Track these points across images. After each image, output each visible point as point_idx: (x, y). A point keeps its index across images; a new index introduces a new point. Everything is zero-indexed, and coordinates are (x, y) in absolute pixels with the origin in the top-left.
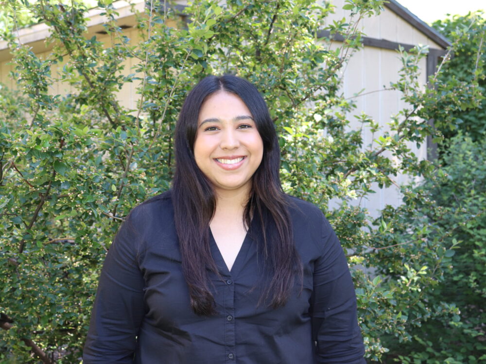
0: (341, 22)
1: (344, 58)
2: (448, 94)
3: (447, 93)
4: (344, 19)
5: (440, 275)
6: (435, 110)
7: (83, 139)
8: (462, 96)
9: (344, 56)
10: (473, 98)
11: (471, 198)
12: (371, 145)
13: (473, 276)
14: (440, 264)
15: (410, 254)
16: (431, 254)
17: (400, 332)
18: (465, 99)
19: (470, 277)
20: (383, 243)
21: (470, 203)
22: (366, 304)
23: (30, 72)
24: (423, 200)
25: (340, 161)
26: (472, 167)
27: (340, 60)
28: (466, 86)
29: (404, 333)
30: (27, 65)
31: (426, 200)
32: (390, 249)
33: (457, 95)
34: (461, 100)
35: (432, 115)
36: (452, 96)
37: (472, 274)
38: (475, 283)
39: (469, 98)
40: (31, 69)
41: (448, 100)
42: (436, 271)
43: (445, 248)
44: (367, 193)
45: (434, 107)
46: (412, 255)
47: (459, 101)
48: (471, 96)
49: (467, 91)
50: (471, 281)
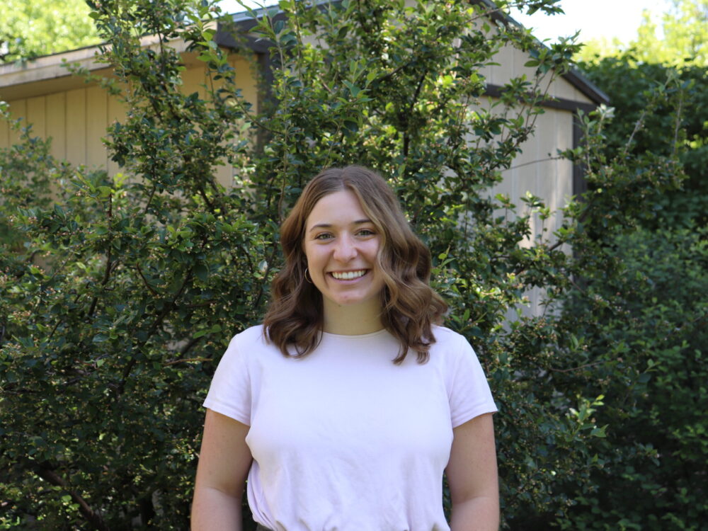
0: (520, 80)
1: (530, 128)
2: (645, 173)
3: (643, 172)
4: (524, 76)
5: (632, 406)
6: (627, 192)
7: (232, 237)
8: (660, 175)
9: (529, 126)
10: (675, 178)
11: (652, 308)
12: (540, 236)
13: (655, 411)
14: (633, 391)
15: (597, 378)
16: (623, 379)
17: (583, 480)
18: (665, 179)
19: (651, 412)
20: (560, 364)
21: (650, 315)
22: (570, 443)
23: (147, 146)
24: (614, 309)
25: (502, 256)
26: (650, 266)
27: (525, 130)
28: (666, 161)
29: (589, 481)
30: (143, 136)
31: (619, 309)
32: (570, 372)
33: (655, 175)
34: (660, 180)
35: (623, 199)
36: (649, 175)
37: (654, 408)
38: (658, 421)
39: (670, 177)
40: (147, 142)
41: (644, 180)
42: (627, 401)
43: (638, 372)
44: (554, 300)
45: (626, 188)
46: (600, 380)
47: (658, 182)
48: (671, 175)
49: (667, 168)
50: (653, 417)
